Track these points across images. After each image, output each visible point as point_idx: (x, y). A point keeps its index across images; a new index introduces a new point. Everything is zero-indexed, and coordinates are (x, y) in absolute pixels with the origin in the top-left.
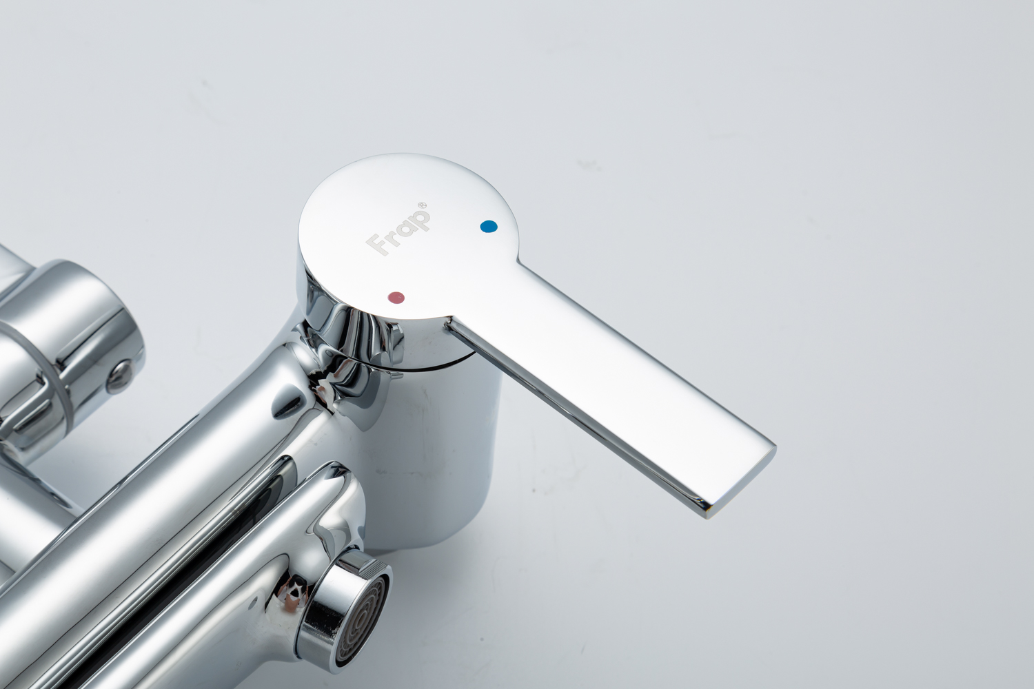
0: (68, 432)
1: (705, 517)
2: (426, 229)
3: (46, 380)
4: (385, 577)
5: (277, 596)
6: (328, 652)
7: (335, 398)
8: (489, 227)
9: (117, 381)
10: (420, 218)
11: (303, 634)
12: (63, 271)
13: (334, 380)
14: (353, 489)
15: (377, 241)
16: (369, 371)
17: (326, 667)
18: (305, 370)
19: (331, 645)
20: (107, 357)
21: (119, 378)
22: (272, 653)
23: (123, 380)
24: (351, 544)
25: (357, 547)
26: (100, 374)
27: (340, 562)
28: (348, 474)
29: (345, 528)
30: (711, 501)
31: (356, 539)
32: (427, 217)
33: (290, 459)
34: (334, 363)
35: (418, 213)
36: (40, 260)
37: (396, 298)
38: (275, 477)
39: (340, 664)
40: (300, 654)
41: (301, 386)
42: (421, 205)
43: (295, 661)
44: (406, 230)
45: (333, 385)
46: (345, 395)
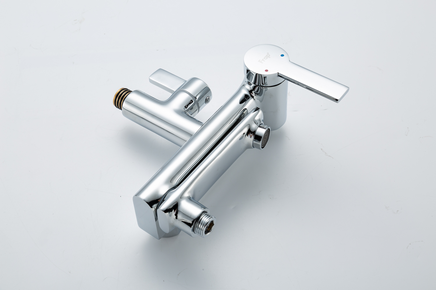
0: (198, 112)
1: (337, 103)
2: (270, 57)
3: (193, 101)
4: (269, 129)
5: (248, 136)
6: (259, 145)
7: (255, 95)
8: (282, 55)
9: (207, 101)
10: (268, 56)
11: (254, 142)
12: (193, 80)
13: (254, 91)
14: (260, 112)
15: (260, 61)
16: (261, 87)
17: (260, 149)
18: (248, 90)
19: (260, 143)
20: (204, 96)
21: (207, 100)
22: (248, 147)
23: (208, 101)
24: (261, 123)
25: (262, 124)
26: (203, 100)
27: (260, 127)
28: (259, 110)
29: (260, 120)
30: (338, 99)
31: (262, 122)
32: (269, 55)
33: (246, 109)
34: (254, 88)
35: (267, 55)
36: (187, 79)
37: (267, 71)
38: (243, 114)
39: (262, 148)
40: (254, 147)
41: (247, 93)
42: (268, 53)
43: (253, 148)
44: (266, 58)
45: (254, 92)
46: (257, 94)
